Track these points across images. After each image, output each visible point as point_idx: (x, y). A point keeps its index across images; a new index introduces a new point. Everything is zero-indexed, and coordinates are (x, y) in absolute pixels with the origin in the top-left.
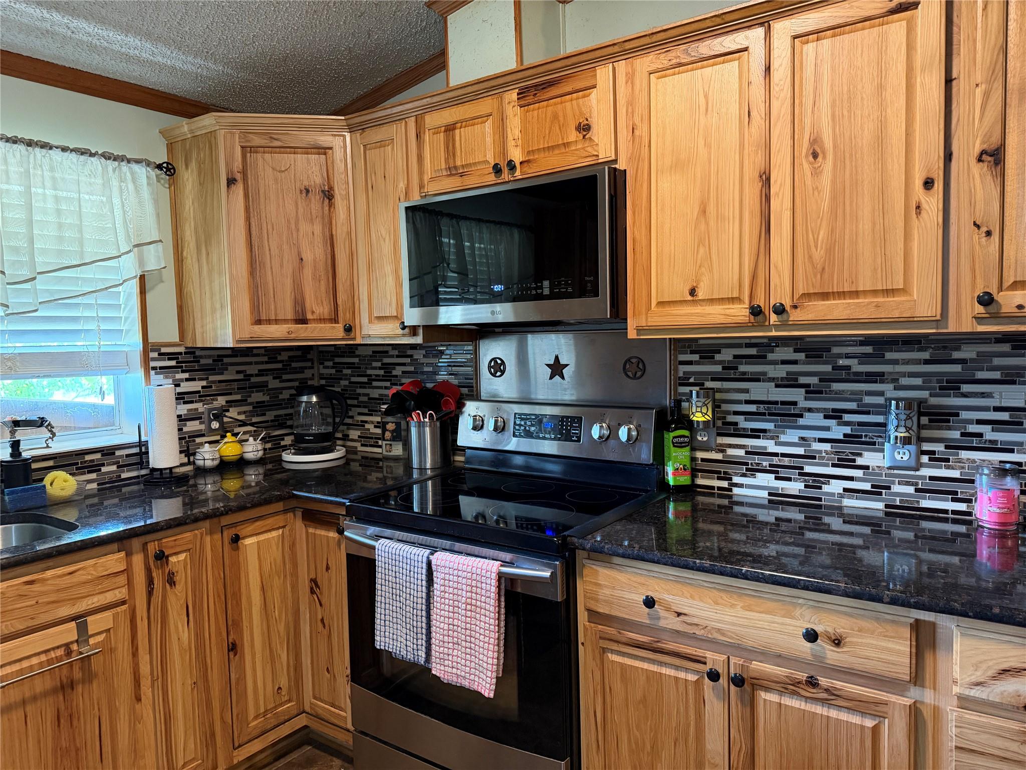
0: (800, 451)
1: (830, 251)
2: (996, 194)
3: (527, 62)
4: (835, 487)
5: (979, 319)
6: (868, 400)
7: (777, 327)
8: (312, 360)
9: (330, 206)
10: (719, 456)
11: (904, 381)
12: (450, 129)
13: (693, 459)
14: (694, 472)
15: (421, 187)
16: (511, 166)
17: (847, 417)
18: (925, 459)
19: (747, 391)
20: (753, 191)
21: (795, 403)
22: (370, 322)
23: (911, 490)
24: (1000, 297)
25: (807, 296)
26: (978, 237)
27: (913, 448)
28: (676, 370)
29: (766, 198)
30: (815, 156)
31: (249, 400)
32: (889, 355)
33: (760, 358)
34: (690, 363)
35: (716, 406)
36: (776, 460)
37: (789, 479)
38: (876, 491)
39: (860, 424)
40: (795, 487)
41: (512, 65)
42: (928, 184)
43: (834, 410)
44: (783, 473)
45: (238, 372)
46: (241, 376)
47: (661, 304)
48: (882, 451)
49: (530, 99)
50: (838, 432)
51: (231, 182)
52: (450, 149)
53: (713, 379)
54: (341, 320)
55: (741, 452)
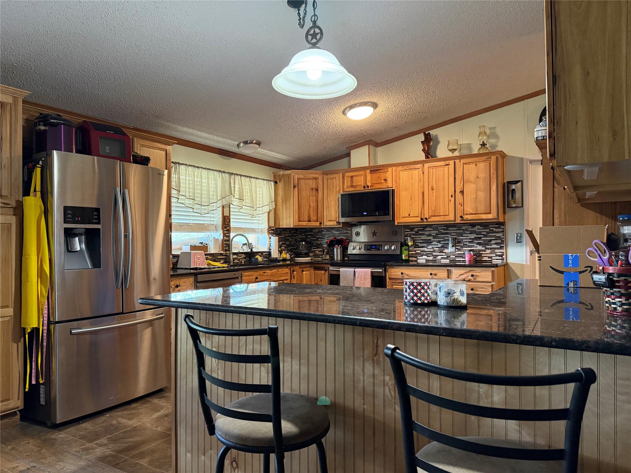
0: (432, 250)
1: (435, 207)
2: (462, 199)
3: (371, 165)
4: (439, 257)
5: (461, 220)
6: (446, 238)
7: (426, 222)
8: (298, 234)
9: (317, 192)
10: (415, 253)
11: (452, 234)
12: (352, 177)
13: (409, 254)
14: (409, 257)
15: (343, 189)
16: (368, 187)
17: (441, 242)
18: (457, 250)
19: (420, 237)
20: (421, 195)
21: (431, 240)
22: (327, 221)
23: (454, 257)
24: (464, 216)
25: (431, 216)
26: (460, 206)
27: (454, 248)
28: (405, 233)
29: (423, 197)
30: (432, 190)
31: (286, 243)
32: (449, 229)
33: (423, 230)
34: (408, 231)
35: (414, 241)
36: (427, 253)
37: (430, 257)
38: (447, 258)
39: (444, 243)
40: (431, 258)
41: (368, 165)
42: (452, 196)
43: (439, 241)
44: (429, 255)
45: (284, 235)
46: (284, 237)
47: (402, 217)
48: (448, 249)
49: (373, 173)
50: (440, 245)
51: (294, 187)
52: (352, 181)
53: (413, 235)
54: (319, 221)
55: (419, 251)
